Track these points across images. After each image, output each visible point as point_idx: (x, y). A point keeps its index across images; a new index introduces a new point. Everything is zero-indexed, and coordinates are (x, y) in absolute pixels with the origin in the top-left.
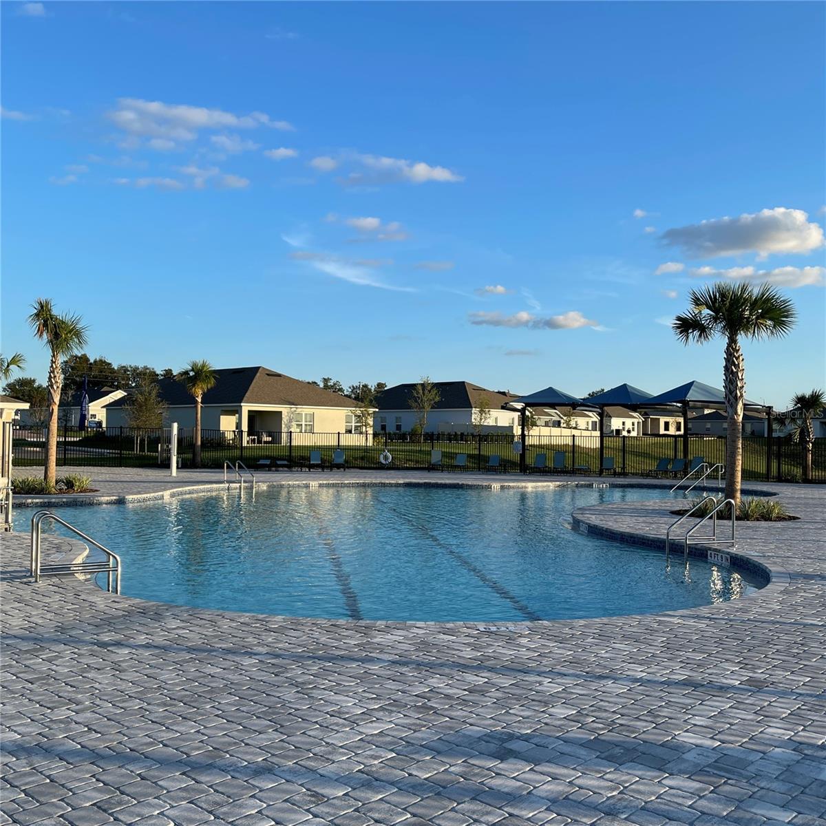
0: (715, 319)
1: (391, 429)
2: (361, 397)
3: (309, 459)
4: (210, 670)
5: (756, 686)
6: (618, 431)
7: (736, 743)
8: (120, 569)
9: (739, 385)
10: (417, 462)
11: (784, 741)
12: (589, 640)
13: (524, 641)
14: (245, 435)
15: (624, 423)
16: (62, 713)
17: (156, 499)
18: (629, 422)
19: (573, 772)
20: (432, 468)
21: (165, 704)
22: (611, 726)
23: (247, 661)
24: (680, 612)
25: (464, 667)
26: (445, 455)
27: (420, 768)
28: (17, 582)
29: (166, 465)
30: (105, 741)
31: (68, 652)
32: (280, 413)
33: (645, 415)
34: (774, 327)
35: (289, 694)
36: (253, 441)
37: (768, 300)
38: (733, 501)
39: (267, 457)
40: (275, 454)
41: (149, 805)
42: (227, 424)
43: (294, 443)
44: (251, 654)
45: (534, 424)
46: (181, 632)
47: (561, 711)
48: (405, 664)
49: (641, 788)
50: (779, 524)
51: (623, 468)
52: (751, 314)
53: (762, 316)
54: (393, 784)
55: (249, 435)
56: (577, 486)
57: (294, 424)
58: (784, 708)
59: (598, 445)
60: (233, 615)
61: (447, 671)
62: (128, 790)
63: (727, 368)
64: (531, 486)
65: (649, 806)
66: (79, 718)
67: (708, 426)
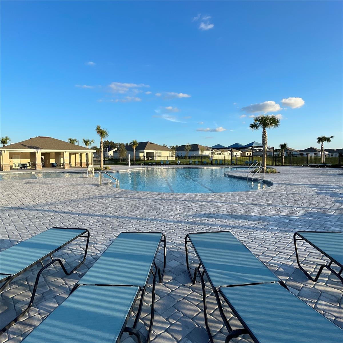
0: (260, 124)
1: (180, 156)
2: (172, 148)
3: (160, 163)
4: (141, 202)
5: (269, 205)
6: (235, 156)
7: (264, 215)
8: (119, 183)
9: (266, 140)
10: (186, 163)
11: (276, 215)
12: (229, 196)
13: (213, 196)
14: (145, 157)
15: (237, 154)
16: (109, 209)
17: (126, 171)
18: (238, 153)
19: (225, 220)
20: (190, 164)
21: (131, 208)
22: (234, 212)
23: (149, 200)
24: (250, 191)
25: (199, 201)
26: (193, 162)
27: (190, 220)
28: (96, 186)
29: (128, 165)
30: (119, 214)
31: (109, 199)
32: (153, 152)
33: (242, 151)
34: (275, 125)
35: (159, 206)
36: (147, 159)
37: (273, 119)
38: (264, 167)
39: (151, 163)
40: (152, 162)
41: (129, 225)
42: (141, 155)
43: (157, 160)
44: (150, 199)
45: (215, 154)
46: (134, 195)
47: (222, 209)
48: (185, 201)
49: (242, 223)
50: (276, 174)
51: (237, 163)
52: (269, 123)
53: (272, 123)
54: (183, 222)
55: (146, 158)
56: (225, 167)
57: (157, 155)
58: (276, 208)
59: (230, 159)
60: (145, 192)
61: (195, 202)
62: (124, 223)
63: (263, 136)
64: (214, 168)
65: (243, 226)
66: (113, 210)
67: (258, 154)
